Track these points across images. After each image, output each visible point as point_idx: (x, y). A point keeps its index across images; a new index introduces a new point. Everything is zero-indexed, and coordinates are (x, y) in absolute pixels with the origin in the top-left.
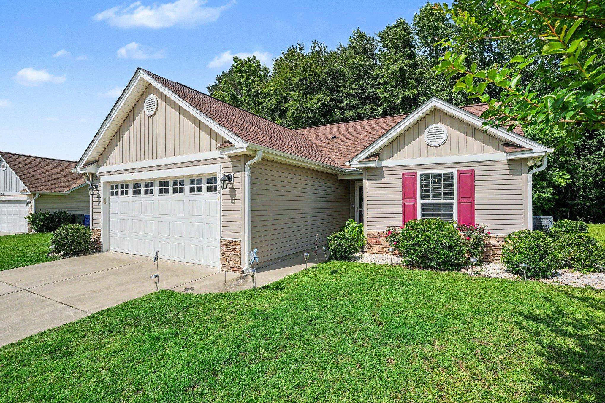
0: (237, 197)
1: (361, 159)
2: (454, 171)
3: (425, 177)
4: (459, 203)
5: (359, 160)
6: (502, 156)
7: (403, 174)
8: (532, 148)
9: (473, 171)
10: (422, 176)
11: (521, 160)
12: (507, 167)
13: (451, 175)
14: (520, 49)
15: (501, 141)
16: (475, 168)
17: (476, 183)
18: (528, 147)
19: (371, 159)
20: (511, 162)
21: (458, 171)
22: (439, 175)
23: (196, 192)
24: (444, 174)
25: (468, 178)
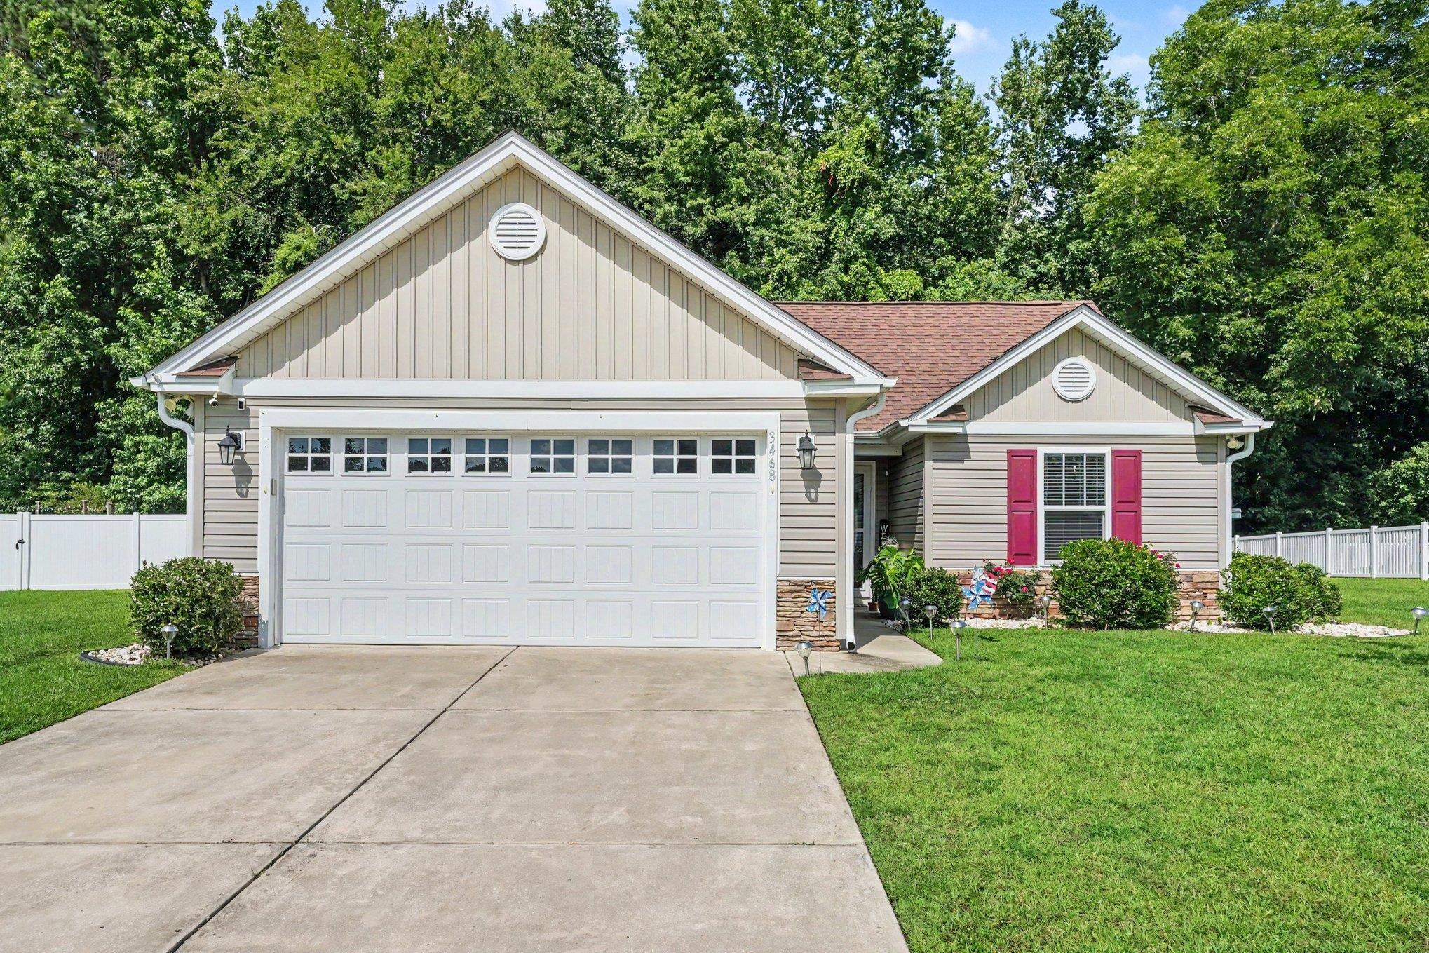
0: (824, 486)
1: (932, 416)
2: (1106, 450)
3: (1052, 459)
4: (1114, 511)
5: (928, 417)
6: (1186, 428)
7: (1010, 452)
8: (1241, 418)
9: (1139, 452)
10: (1048, 457)
11: (1217, 437)
12: (1193, 448)
13: (1101, 458)
14: (973, 139)
15: (1186, 401)
16: (1143, 448)
17: (1144, 475)
18: (1235, 416)
19: (952, 417)
20: (1200, 438)
21: (1113, 452)
22: (1078, 458)
23: (675, 473)
24: (1089, 456)
25: (1129, 465)
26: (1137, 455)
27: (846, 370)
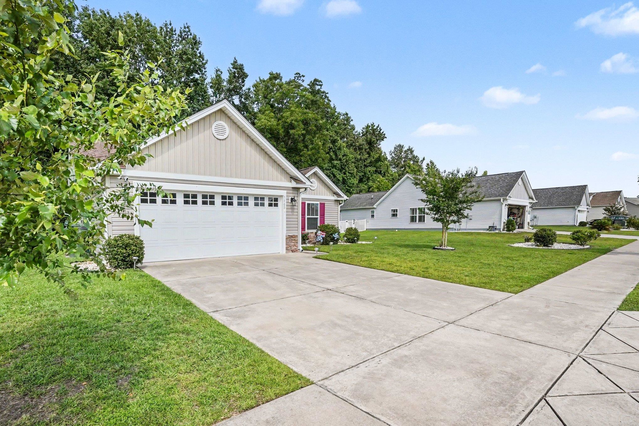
2: (319, 203)
3: (309, 204)
4: (320, 217)
6: (333, 198)
7: (302, 203)
11: (339, 200)
12: (334, 202)
13: (318, 205)
15: (334, 191)
16: (326, 202)
17: (325, 209)
18: (342, 195)
20: (336, 201)
22: (314, 204)
23: (260, 207)
24: (312, 204)
25: (323, 206)
26: (324, 204)
27: (304, 181)
